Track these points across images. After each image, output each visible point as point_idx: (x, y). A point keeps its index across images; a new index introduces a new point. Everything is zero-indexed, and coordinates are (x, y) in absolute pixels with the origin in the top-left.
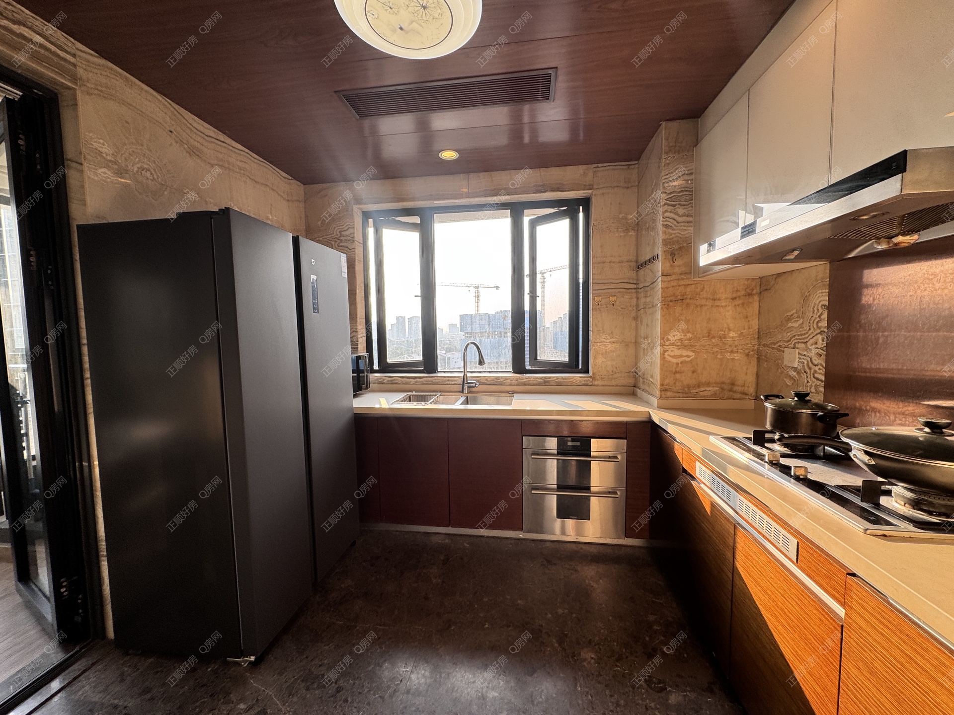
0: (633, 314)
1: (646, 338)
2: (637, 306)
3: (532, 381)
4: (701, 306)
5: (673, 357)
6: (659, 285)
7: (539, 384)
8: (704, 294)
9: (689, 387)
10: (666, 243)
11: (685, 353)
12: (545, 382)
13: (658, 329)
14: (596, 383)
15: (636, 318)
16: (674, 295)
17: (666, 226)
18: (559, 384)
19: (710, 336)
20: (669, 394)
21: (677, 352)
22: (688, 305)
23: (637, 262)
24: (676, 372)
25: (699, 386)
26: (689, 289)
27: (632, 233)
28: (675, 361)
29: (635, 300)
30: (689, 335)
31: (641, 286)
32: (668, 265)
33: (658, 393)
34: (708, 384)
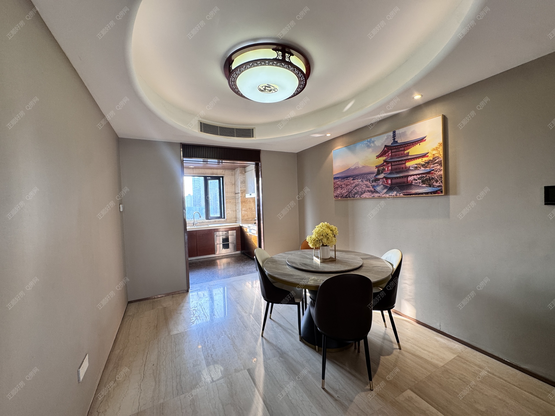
0: (235, 204)
1: (238, 209)
2: (236, 202)
3: (212, 221)
4: (248, 203)
5: (244, 213)
6: (240, 199)
7: (213, 222)
8: (248, 201)
9: (247, 219)
10: (241, 191)
11: (245, 212)
12: (215, 221)
13: (240, 208)
14: (227, 221)
15: (235, 205)
16: (243, 201)
17: (241, 187)
18: (219, 222)
19: (250, 209)
20: (243, 221)
21: (244, 212)
22: (245, 203)
23: (235, 192)
24: (244, 216)
25: (248, 219)
26: (245, 200)
27: (233, 186)
28: (244, 214)
29: (235, 201)
30: (246, 209)
31: (236, 198)
32: (241, 195)
33: (241, 221)
34: (250, 218)
